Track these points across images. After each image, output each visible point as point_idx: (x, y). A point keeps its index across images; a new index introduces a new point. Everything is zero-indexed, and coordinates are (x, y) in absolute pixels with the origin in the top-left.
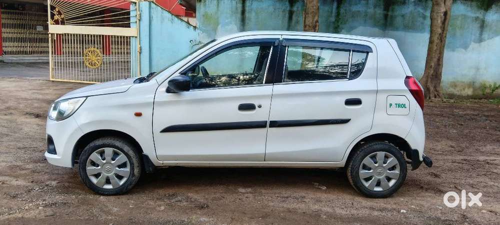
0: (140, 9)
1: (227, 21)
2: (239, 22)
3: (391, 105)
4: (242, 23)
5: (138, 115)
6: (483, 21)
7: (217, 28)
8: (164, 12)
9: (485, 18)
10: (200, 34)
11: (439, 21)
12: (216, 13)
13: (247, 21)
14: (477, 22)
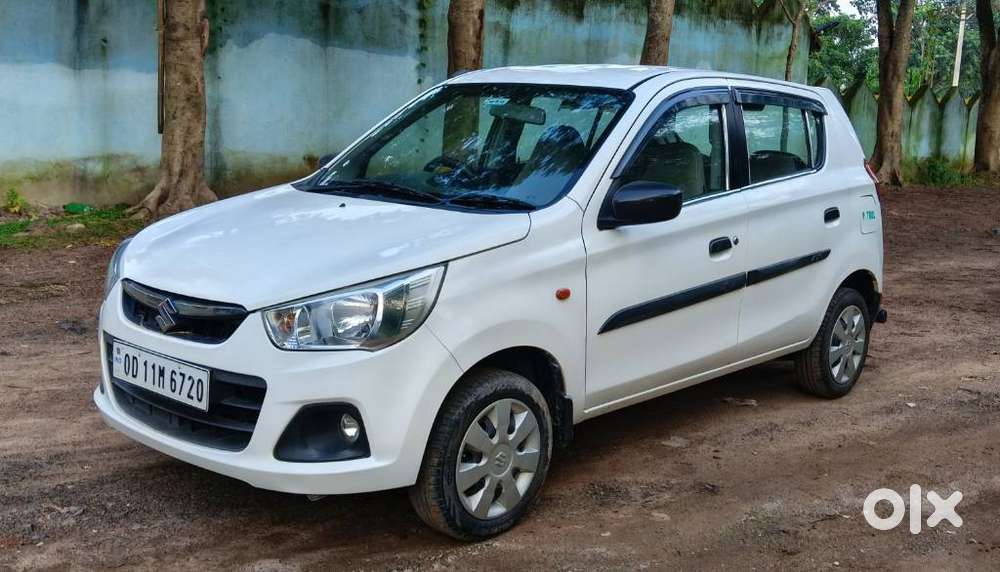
3: (863, 215)
5: (563, 295)
6: (507, 33)
9: (509, 26)
11: (471, 33)
14: (498, 34)
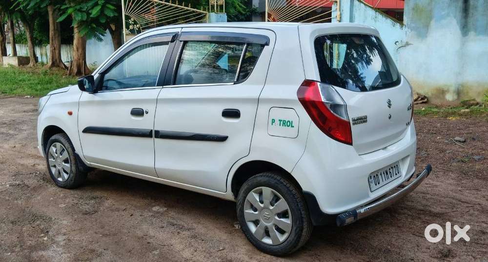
0: (342, 8)
1: (443, 13)
2: (459, 14)
3: (273, 121)
4: (464, 14)
5: (70, 113)
7: (429, 23)
8: (369, 9)
10: (408, 33)
12: (429, 4)
13: (471, 11)
